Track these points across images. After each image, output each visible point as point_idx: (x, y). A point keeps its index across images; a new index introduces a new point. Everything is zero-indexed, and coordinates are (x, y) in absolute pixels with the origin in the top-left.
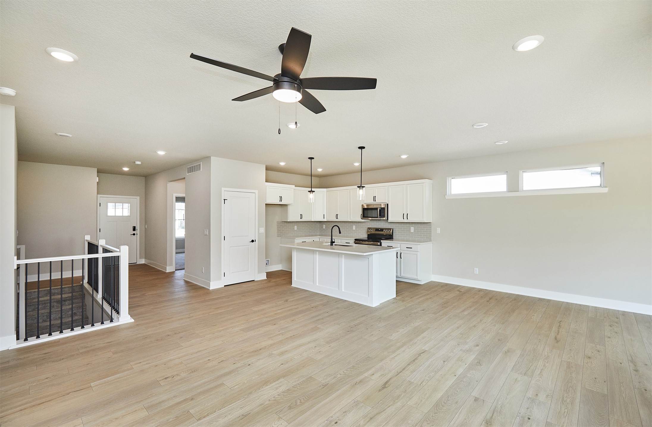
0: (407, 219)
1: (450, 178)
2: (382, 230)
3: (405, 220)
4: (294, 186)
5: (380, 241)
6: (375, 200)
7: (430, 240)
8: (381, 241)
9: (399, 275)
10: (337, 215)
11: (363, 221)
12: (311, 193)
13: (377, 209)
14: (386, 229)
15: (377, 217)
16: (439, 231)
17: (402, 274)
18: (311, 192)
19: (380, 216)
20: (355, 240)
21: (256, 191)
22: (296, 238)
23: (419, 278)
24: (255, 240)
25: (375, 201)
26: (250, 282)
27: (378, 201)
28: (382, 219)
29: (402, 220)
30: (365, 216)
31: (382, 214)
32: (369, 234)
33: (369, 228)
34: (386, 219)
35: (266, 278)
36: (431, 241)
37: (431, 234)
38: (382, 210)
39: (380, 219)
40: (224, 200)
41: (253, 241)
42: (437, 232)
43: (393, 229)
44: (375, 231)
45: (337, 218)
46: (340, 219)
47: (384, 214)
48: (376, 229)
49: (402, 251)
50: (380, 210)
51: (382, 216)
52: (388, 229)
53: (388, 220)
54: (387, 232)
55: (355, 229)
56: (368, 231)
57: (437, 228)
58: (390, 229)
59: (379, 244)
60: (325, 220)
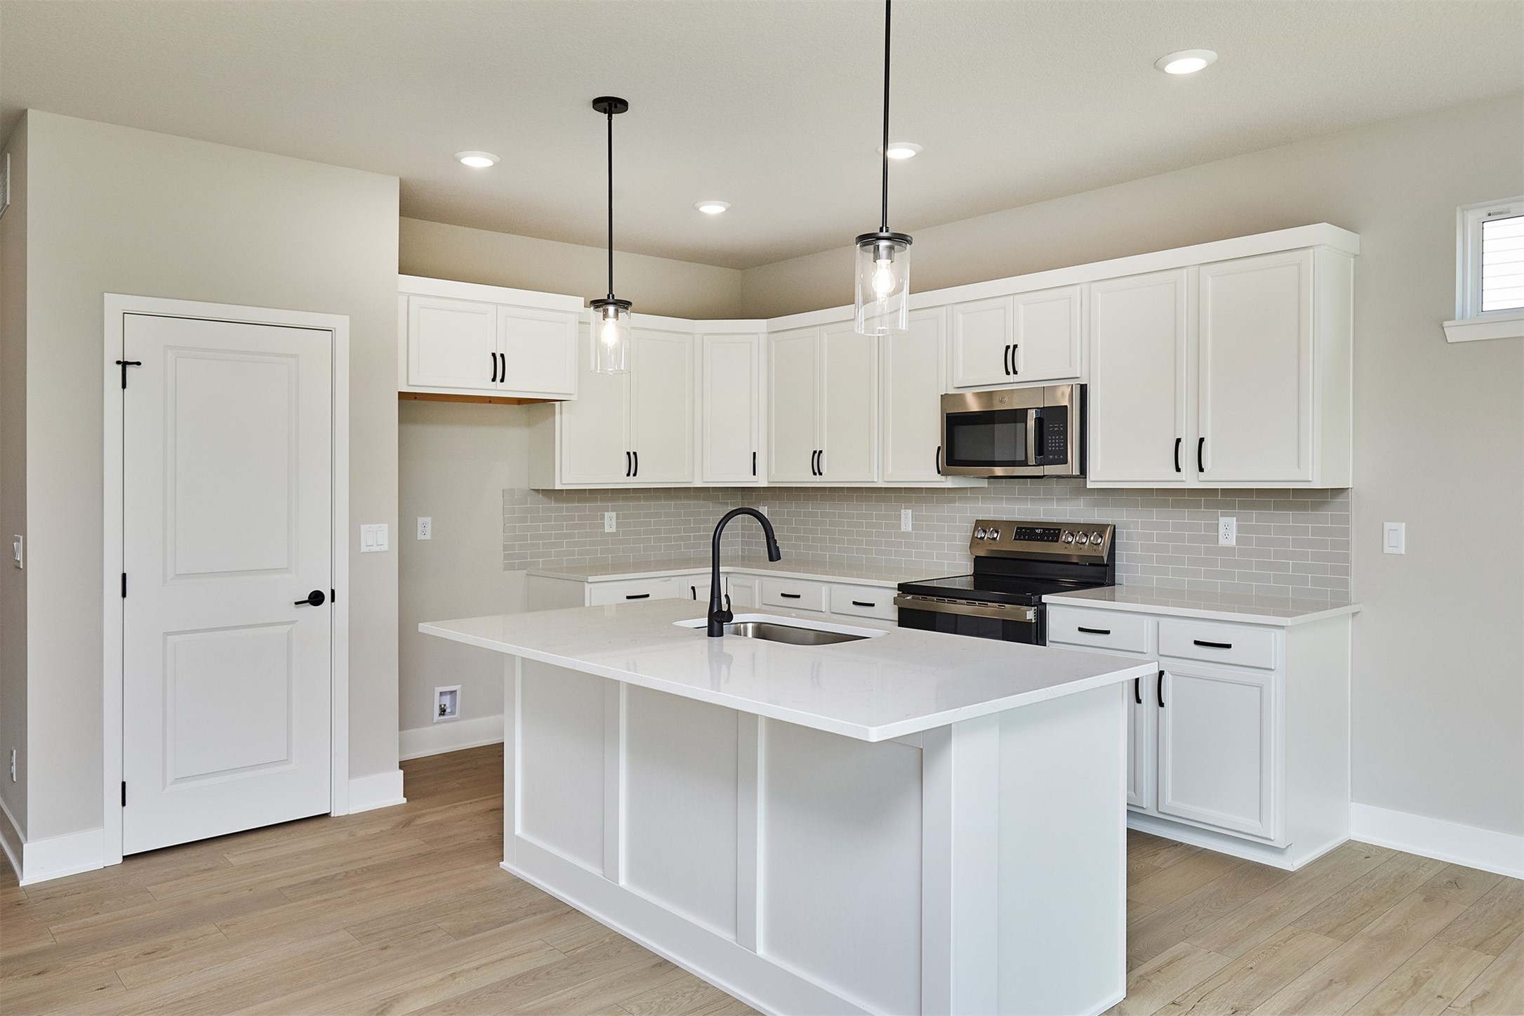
0: (1201, 470)
1: (1472, 217)
2: (1051, 532)
3: (1189, 479)
4: (584, 301)
5: (1035, 598)
6: (1010, 367)
7: (1341, 599)
8: (1045, 599)
9: (1147, 803)
10: (817, 454)
11: (949, 482)
12: (605, 315)
13: (1021, 416)
14: (1074, 528)
15: (1025, 463)
16: (1396, 538)
17: (1171, 803)
18: (611, 309)
19: (1040, 450)
20: (901, 587)
21: (341, 323)
22: (591, 579)
23: (1276, 835)
24: (333, 592)
25: (1015, 372)
26: (296, 827)
27: (1031, 369)
28: (1049, 470)
29: (1164, 477)
30: (960, 455)
31: (1051, 443)
32: (982, 554)
33: (981, 525)
34: (1076, 472)
35: (404, 801)
36: (1349, 604)
37: (1346, 558)
38: (1051, 421)
39: (1039, 471)
40: (124, 364)
41: (316, 598)
42: (1387, 550)
43: (1115, 526)
44: (1014, 539)
45: (816, 471)
46: (832, 476)
47: (1062, 444)
48: (1021, 530)
49: (1166, 665)
50: (1039, 422)
51: (1052, 453)
52: (1088, 529)
53: (1086, 478)
54: (1082, 546)
55: (912, 530)
56: (977, 537)
57: (1388, 525)
58: (1100, 529)
59: (1029, 623)
60: (763, 483)
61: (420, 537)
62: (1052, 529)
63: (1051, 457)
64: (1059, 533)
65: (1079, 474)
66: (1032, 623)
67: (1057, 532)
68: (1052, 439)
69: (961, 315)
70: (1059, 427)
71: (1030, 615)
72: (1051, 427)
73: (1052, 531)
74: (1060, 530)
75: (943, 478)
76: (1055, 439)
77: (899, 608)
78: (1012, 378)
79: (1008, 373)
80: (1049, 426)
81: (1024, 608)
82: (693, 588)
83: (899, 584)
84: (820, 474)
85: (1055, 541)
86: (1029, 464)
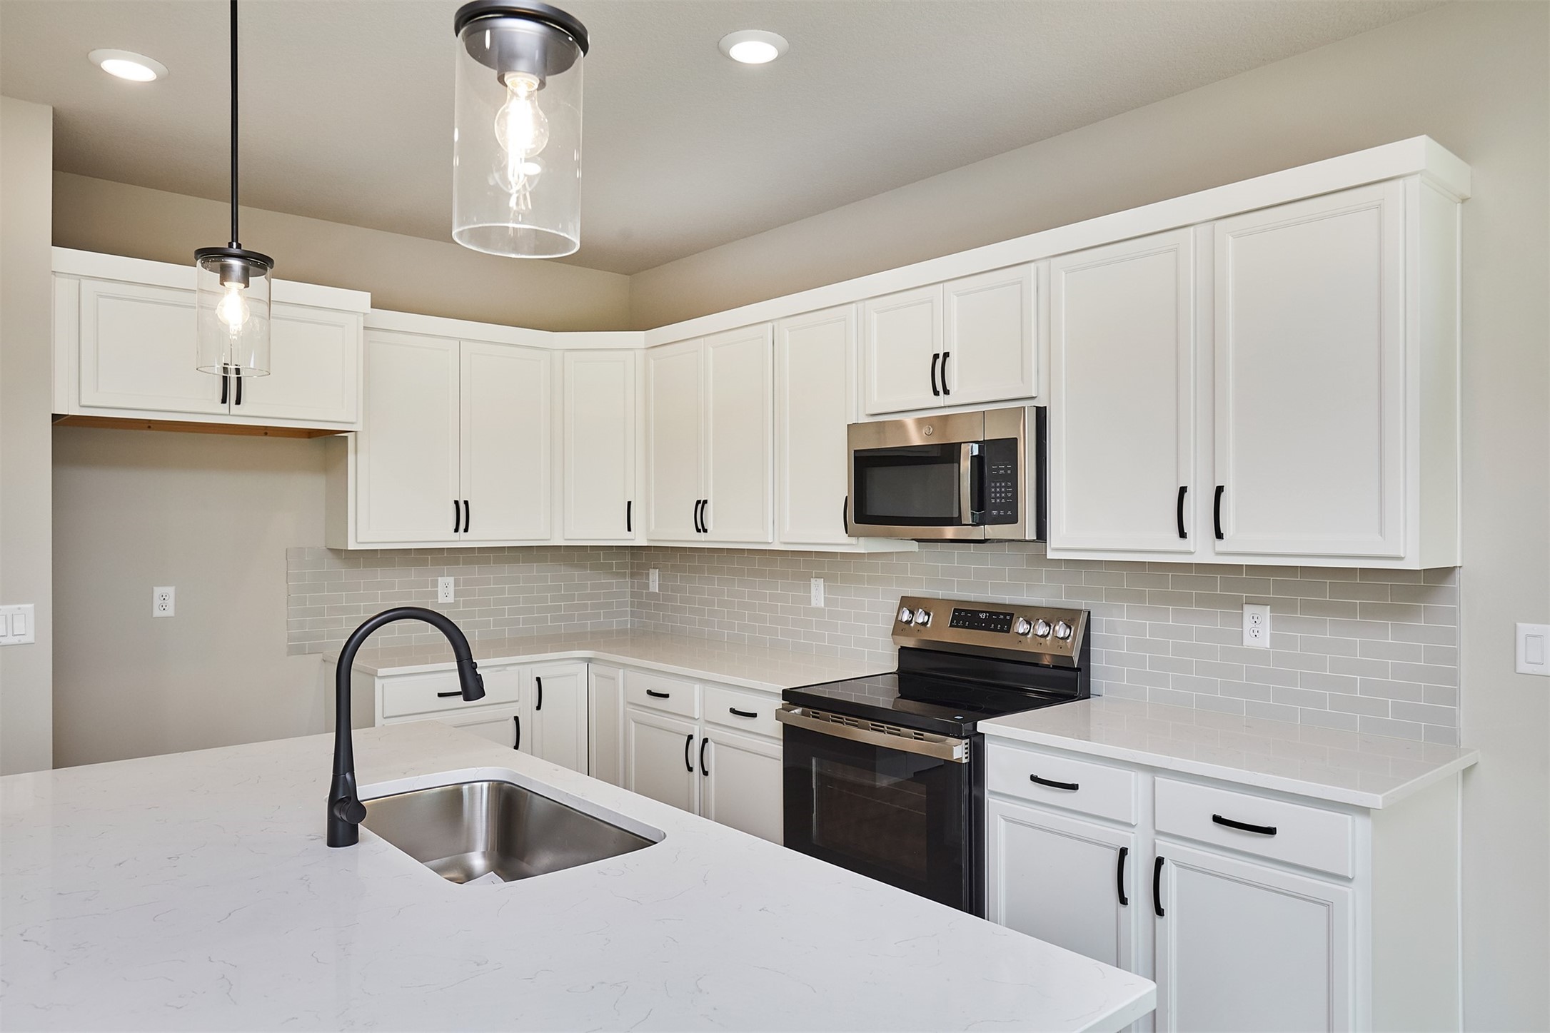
0: (1219, 535)
2: (1000, 618)
3: (1200, 548)
4: (367, 296)
5: (968, 726)
6: (940, 386)
8: (983, 726)
10: (700, 507)
11: (862, 546)
13: (950, 453)
14: (1031, 613)
15: (957, 521)
16: (1538, 649)
19: (980, 502)
20: (786, 694)
22: (380, 672)
25: (946, 392)
27: (968, 387)
28: (991, 531)
29: (1161, 545)
30: (875, 509)
31: (995, 493)
32: (909, 645)
33: (910, 603)
34: (1031, 534)
36: (1457, 751)
37: (1453, 677)
38: (996, 458)
39: (977, 533)
42: (1523, 667)
43: (1089, 612)
44: (950, 626)
45: (700, 527)
46: (721, 534)
47: (1009, 495)
48: (960, 614)
49: (1165, 848)
50: (978, 462)
51: (996, 507)
52: (1052, 615)
53: (1046, 542)
54: (1043, 639)
55: (825, 606)
56: (901, 621)
57: (1524, 628)
58: (1069, 616)
59: (957, 764)
60: (641, 541)
61: (157, 613)
62: (1002, 614)
63: (995, 513)
64: (1011, 618)
65: (1035, 538)
66: (961, 764)
67: (1008, 618)
68: (996, 487)
69: (875, 314)
70: (1006, 470)
71: (959, 751)
72: (994, 470)
73: (1002, 617)
74: (1012, 615)
75: (853, 540)
76: (1001, 487)
77: (784, 724)
78: (942, 400)
79: (936, 393)
80: (990, 469)
81: (951, 740)
82: (538, 679)
83: (784, 691)
84: (705, 531)
85: (1005, 632)
86: (963, 523)
